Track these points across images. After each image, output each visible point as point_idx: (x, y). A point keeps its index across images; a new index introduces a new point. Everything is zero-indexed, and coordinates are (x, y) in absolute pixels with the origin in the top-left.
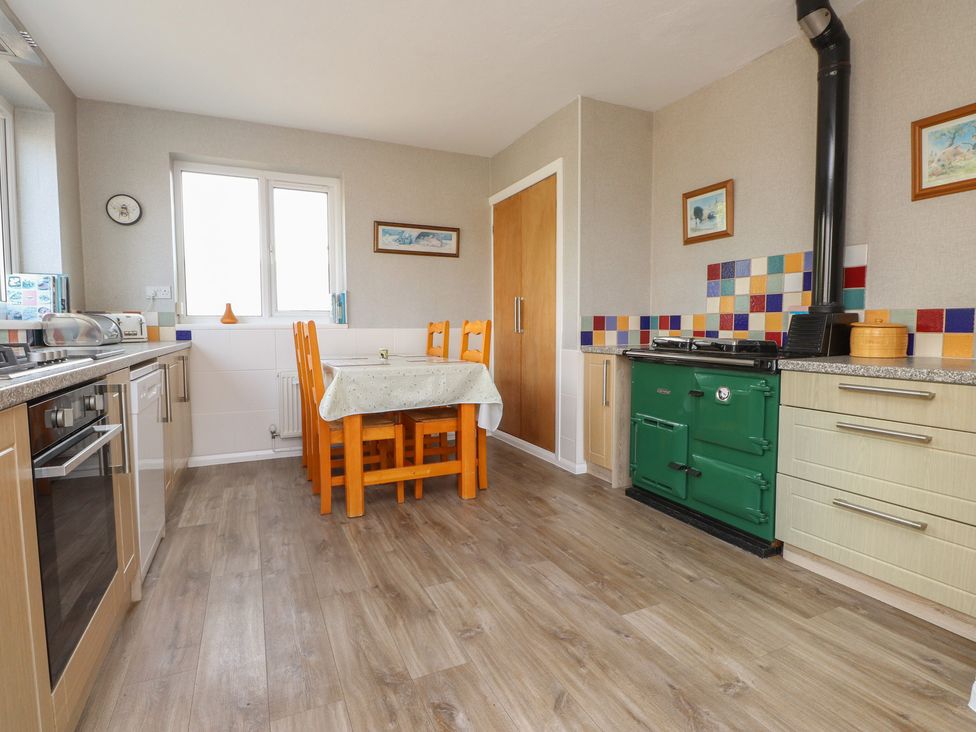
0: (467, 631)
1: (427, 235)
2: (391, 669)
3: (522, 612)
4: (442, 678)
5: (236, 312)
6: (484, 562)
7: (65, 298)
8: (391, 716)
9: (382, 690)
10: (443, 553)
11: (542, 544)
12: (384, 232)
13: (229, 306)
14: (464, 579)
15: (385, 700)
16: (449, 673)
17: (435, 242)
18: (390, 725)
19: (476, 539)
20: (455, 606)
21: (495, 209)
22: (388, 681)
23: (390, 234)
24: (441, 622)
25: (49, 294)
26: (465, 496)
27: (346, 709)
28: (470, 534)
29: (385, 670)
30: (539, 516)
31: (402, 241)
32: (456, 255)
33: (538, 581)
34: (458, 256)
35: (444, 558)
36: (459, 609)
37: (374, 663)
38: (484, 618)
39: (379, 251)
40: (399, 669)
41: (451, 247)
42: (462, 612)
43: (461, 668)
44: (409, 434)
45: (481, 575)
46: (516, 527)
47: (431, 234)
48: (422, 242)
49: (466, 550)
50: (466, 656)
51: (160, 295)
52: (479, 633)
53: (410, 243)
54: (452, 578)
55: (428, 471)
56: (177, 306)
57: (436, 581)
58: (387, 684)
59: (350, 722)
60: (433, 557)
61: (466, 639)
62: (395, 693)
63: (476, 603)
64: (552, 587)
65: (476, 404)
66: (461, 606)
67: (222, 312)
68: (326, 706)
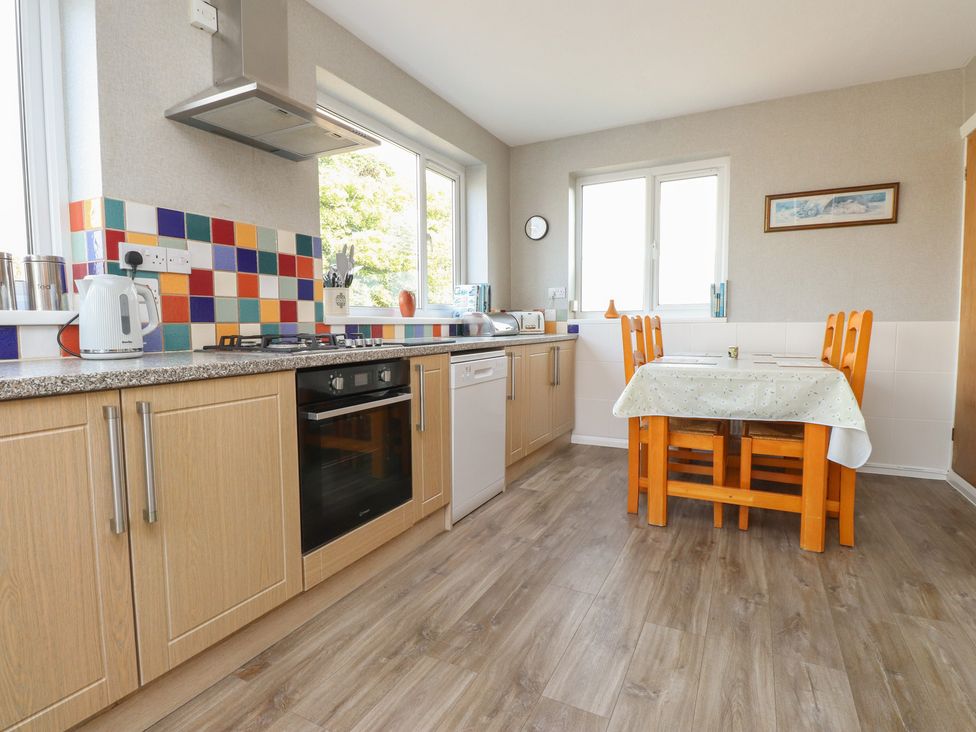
0: (641, 688)
1: (844, 200)
2: (536, 675)
3: (726, 708)
4: (566, 712)
5: (618, 308)
6: (744, 631)
7: (487, 300)
8: (494, 712)
9: (511, 686)
10: (706, 599)
11: (861, 647)
12: (779, 207)
13: (612, 302)
14: (698, 635)
15: (503, 696)
16: (577, 713)
17: (855, 207)
18: (485, 718)
19: (766, 600)
20: (655, 657)
21: (970, 141)
22: (523, 683)
23: (787, 208)
24: (624, 663)
25: (474, 298)
26: (805, 545)
27: (472, 682)
28: (764, 592)
29: (530, 672)
30: (902, 611)
31: (803, 214)
32: (894, 220)
33: (796, 688)
34: (896, 222)
35: (702, 603)
36: (657, 661)
37: (529, 661)
38: (674, 688)
39: (770, 230)
40: (541, 680)
41: (885, 210)
42: (655, 667)
43: (591, 717)
44: (732, 449)
45: (725, 642)
46: (844, 610)
47: (848, 198)
48: (833, 210)
49: (738, 607)
50: (611, 709)
51: (557, 296)
52: (650, 698)
53: (816, 215)
54: (685, 628)
55: (751, 499)
56: (571, 304)
57: (665, 620)
58: (519, 685)
59: (464, 694)
60: (690, 596)
61: (629, 695)
62: (517, 696)
63: (682, 667)
64: (808, 706)
65: (827, 427)
66: (661, 660)
67: (606, 308)
68: (464, 669)
